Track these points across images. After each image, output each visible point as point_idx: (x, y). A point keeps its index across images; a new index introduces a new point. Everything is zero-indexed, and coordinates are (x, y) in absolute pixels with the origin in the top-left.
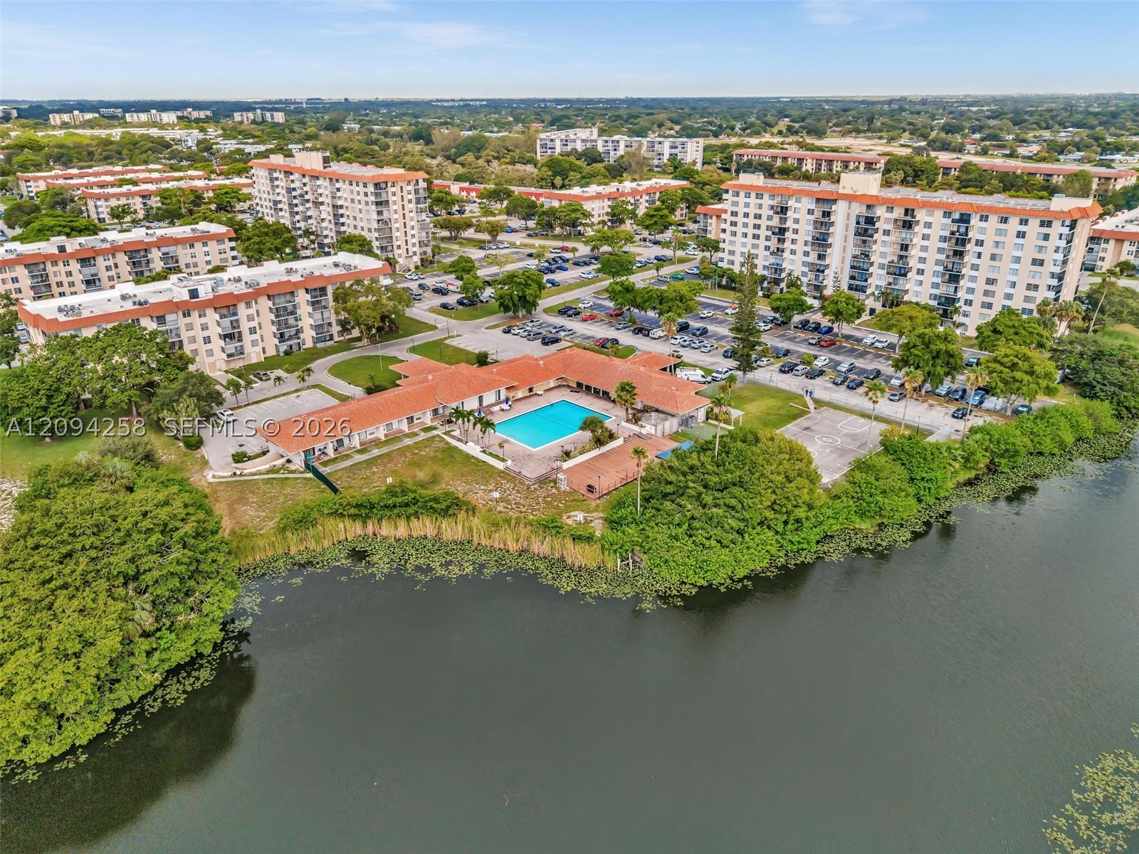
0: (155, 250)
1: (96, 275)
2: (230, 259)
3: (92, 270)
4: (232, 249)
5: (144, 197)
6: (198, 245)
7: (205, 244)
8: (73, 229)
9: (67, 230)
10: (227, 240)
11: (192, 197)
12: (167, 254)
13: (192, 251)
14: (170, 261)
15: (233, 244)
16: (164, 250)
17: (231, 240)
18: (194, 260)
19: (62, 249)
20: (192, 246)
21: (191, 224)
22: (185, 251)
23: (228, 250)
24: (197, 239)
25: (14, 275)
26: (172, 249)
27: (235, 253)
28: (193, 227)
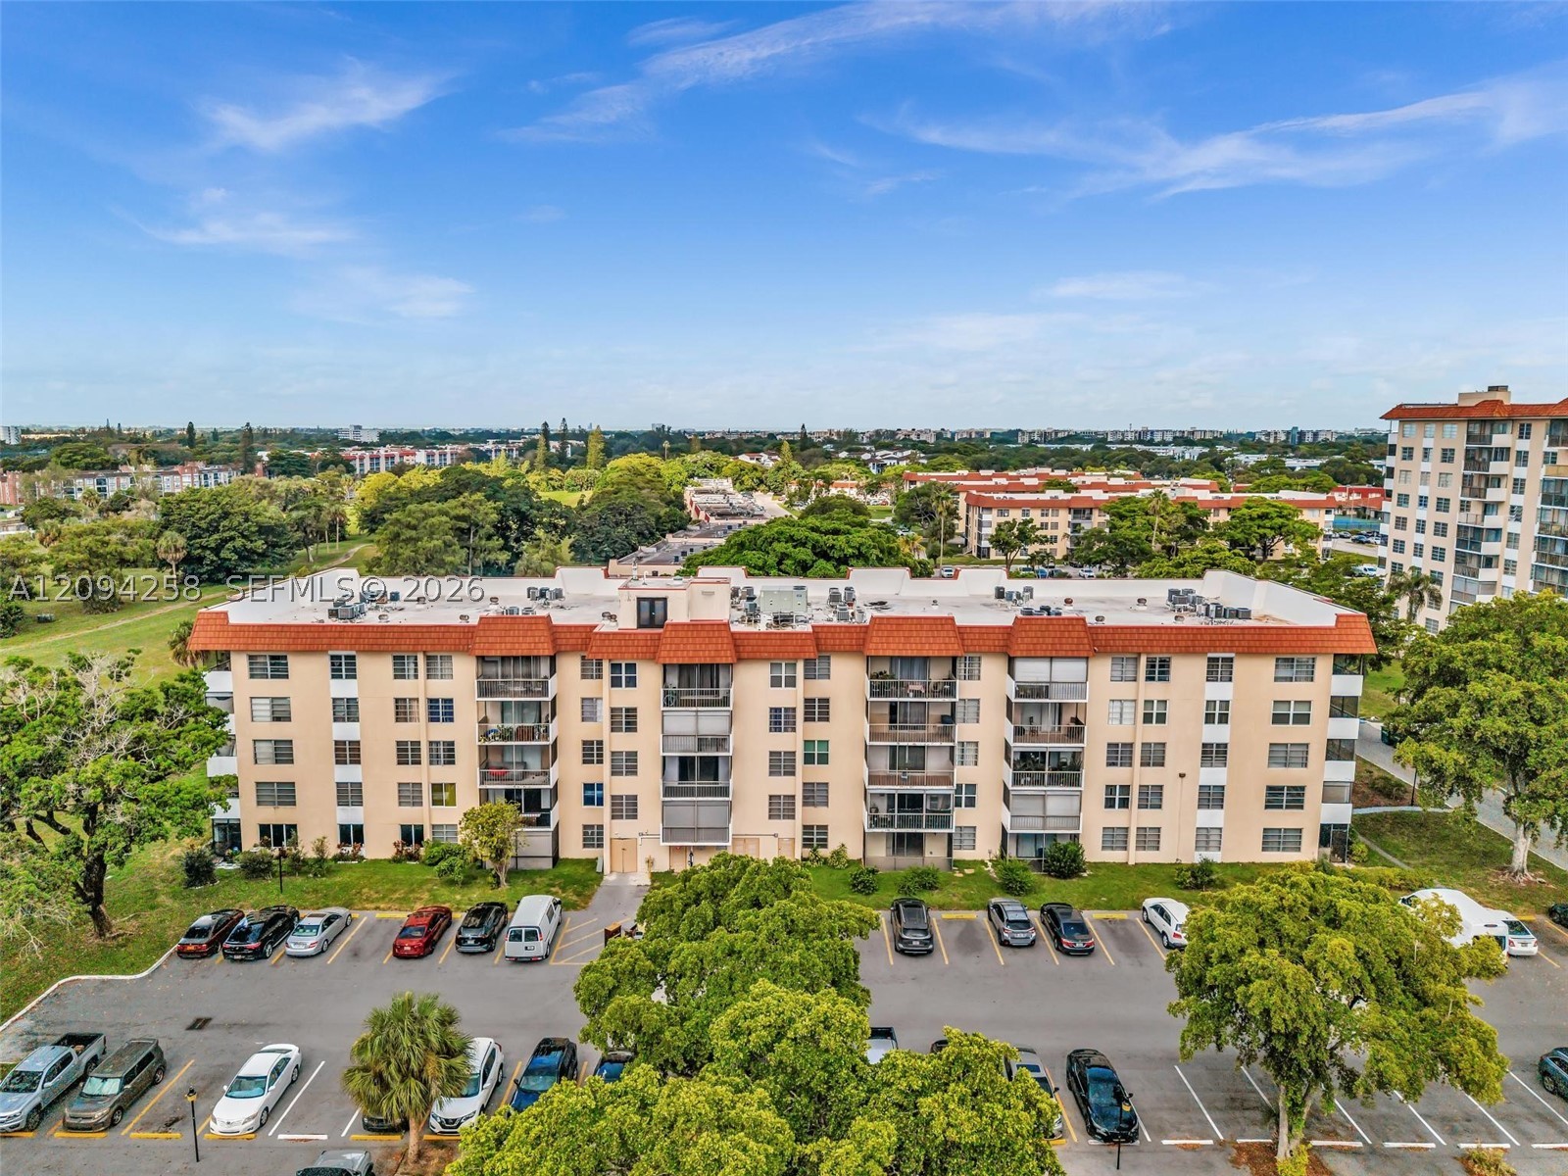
0: (992, 669)
1: (720, 742)
2: (1317, 752)
3: (711, 722)
4: (1342, 707)
5: (1077, 512)
6: (1188, 671)
7: (1218, 670)
8: (823, 554)
9: (804, 554)
10: (1324, 666)
11: (1181, 520)
12: (1042, 691)
13: (1155, 690)
14: (1047, 725)
15: (1351, 685)
16: (1032, 671)
17: (1344, 663)
18: (1153, 733)
19: (652, 612)
20: (1159, 671)
21: (1169, 575)
22: (1126, 689)
23: (1320, 710)
24: (1189, 642)
25: (439, 688)
26: (1067, 671)
27: (1348, 728)
28: (1180, 585)
